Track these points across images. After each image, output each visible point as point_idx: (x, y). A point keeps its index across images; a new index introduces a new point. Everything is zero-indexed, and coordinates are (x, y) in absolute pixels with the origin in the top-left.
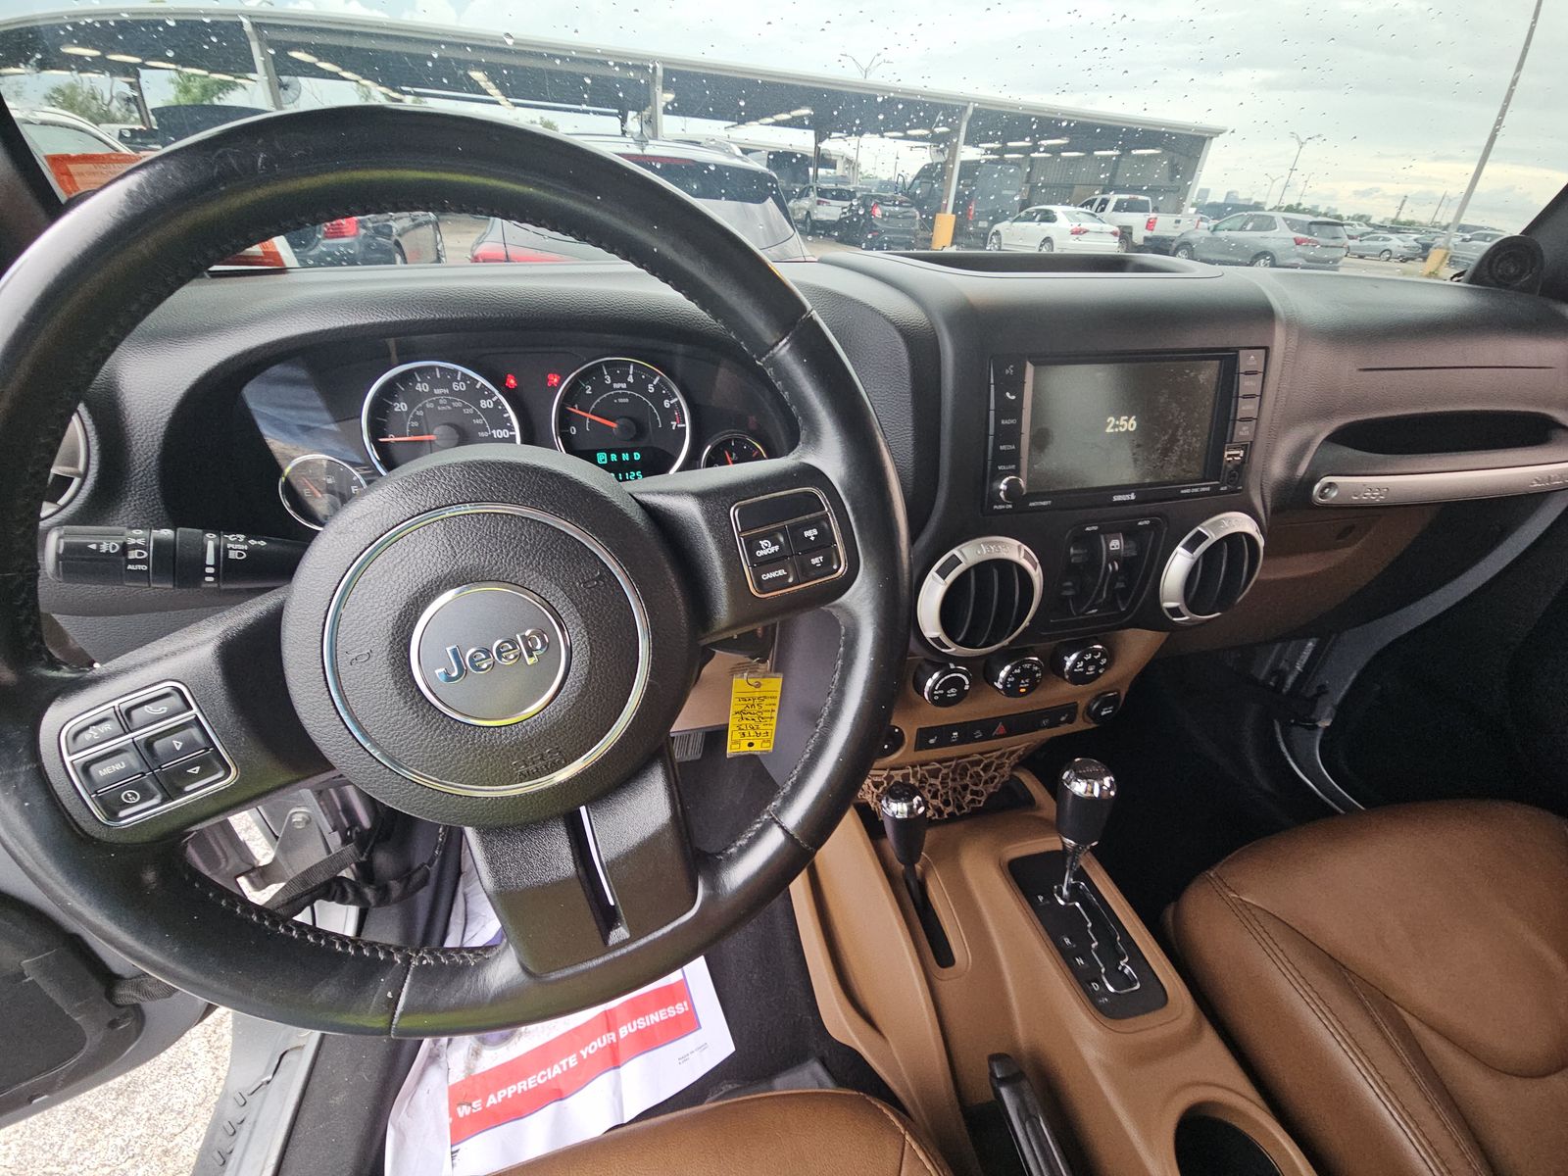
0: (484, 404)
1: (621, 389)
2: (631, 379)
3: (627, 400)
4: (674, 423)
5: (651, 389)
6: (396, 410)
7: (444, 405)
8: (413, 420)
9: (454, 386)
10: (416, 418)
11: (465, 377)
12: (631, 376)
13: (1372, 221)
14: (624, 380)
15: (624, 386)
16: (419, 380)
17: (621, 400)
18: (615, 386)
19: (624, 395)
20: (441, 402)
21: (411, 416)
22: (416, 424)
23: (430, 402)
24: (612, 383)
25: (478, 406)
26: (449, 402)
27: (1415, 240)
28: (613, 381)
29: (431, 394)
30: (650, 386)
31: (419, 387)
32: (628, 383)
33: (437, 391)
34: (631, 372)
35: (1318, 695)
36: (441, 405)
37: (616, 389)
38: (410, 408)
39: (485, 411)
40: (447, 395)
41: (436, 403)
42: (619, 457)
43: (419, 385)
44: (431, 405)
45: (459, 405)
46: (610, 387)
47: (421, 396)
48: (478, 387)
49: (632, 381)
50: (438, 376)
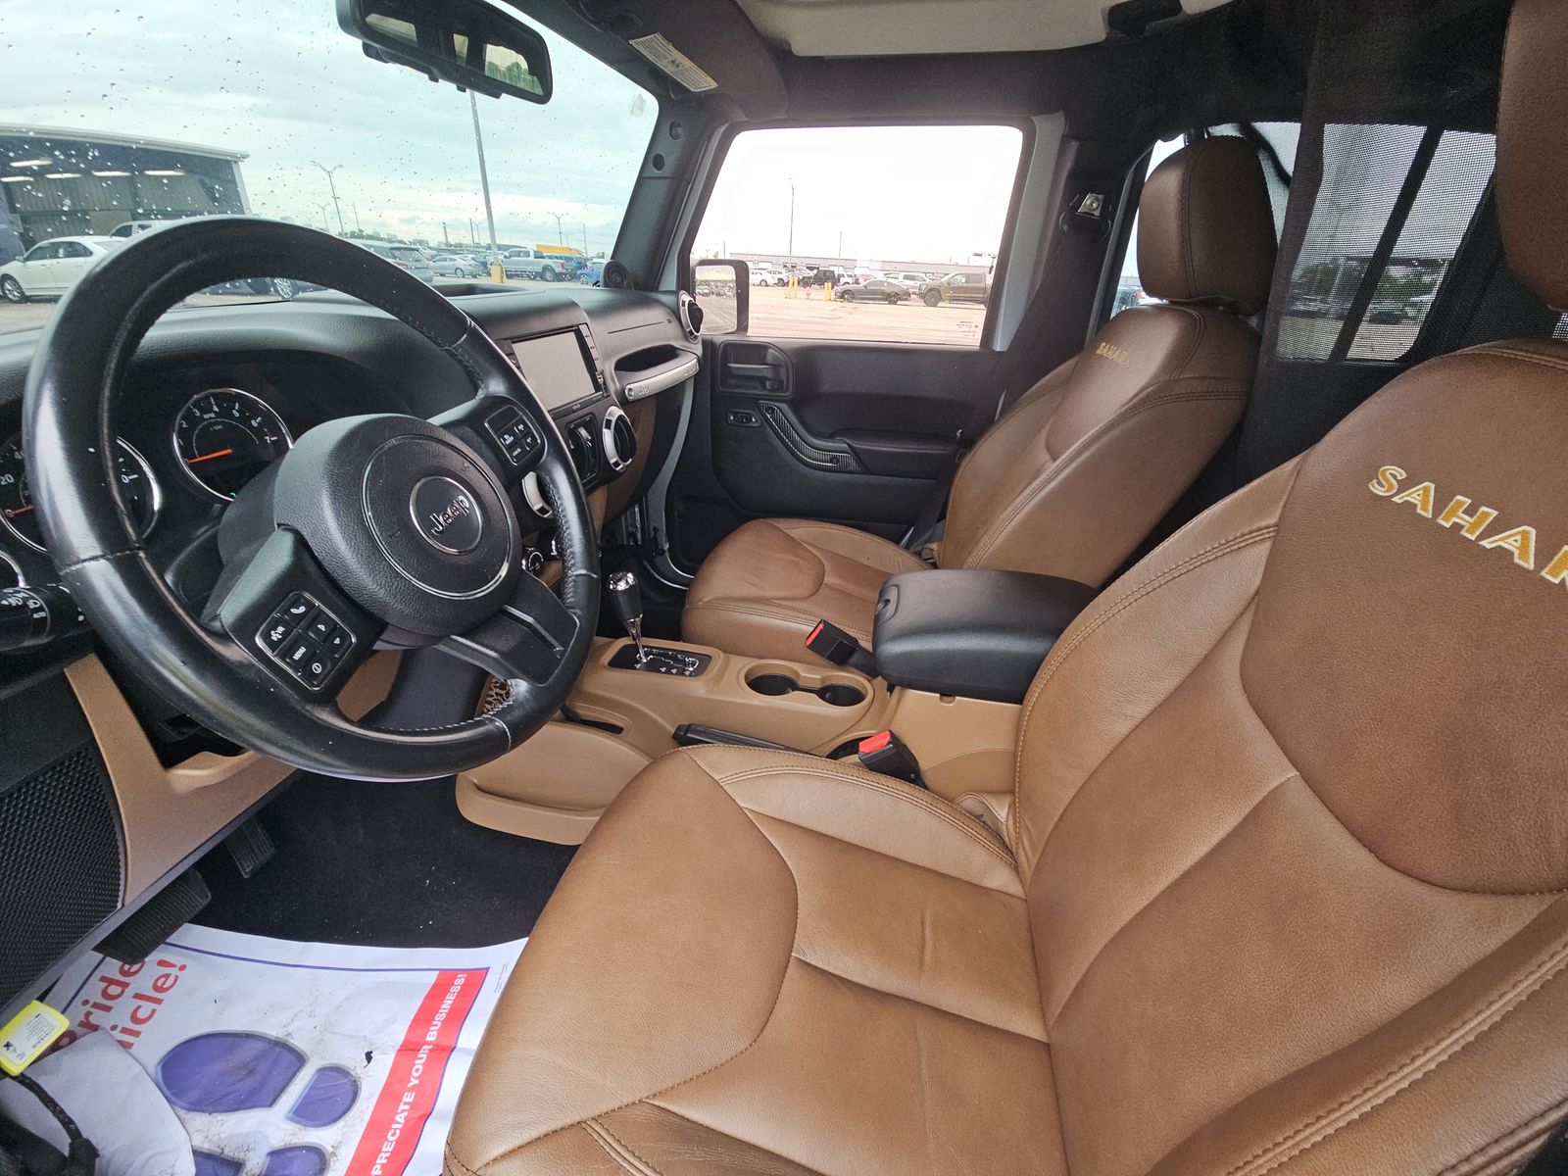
1: (211, 418)
2: (216, 409)
3: (220, 427)
4: (267, 438)
5: (236, 414)
13: (431, 245)
14: (212, 411)
15: (213, 415)
17: (216, 428)
18: (205, 416)
21: (21, 486)
24: (201, 415)
27: (473, 259)
28: (202, 413)
30: (234, 412)
32: (215, 412)
35: (655, 534)
37: (207, 419)
46: (202, 419)
49: (218, 410)
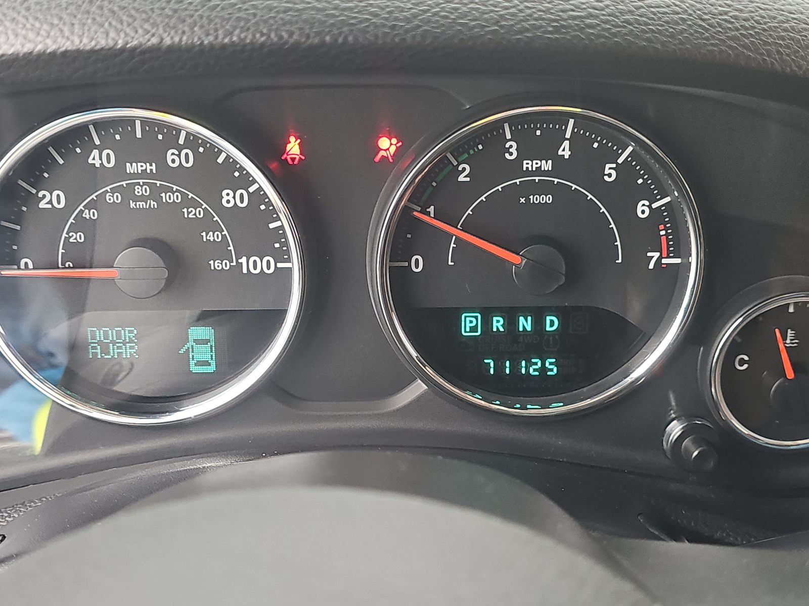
0: (228, 198)
1: (539, 170)
2: (565, 151)
3: (548, 199)
5: (610, 173)
6: (42, 205)
7: (143, 198)
8: (74, 229)
9: (169, 158)
10: (81, 224)
11: (193, 141)
12: (566, 144)
14: (549, 154)
15: (547, 165)
16: (97, 142)
17: (535, 199)
18: (527, 164)
19: (543, 188)
20: (138, 191)
21: (71, 220)
22: (80, 237)
23: (113, 191)
24: (520, 159)
25: (217, 202)
26: (155, 193)
28: (523, 156)
29: (119, 172)
30: (609, 168)
31: (94, 158)
32: (558, 160)
33: (131, 168)
34: (568, 135)
36: (137, 199)
37: (529, 173)
38: (71, 204)
39: (232, 215)
40: (151, 176)
41: (128, 193)
42: (511, 323)
43: (96, 152)
44: (117, 198)
45: (176, 198)
46: (515, 168)
47: (97, 176)
48: (220, 160)
49: (567, 154)
50: (139, 135)
